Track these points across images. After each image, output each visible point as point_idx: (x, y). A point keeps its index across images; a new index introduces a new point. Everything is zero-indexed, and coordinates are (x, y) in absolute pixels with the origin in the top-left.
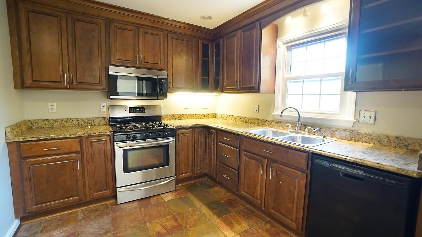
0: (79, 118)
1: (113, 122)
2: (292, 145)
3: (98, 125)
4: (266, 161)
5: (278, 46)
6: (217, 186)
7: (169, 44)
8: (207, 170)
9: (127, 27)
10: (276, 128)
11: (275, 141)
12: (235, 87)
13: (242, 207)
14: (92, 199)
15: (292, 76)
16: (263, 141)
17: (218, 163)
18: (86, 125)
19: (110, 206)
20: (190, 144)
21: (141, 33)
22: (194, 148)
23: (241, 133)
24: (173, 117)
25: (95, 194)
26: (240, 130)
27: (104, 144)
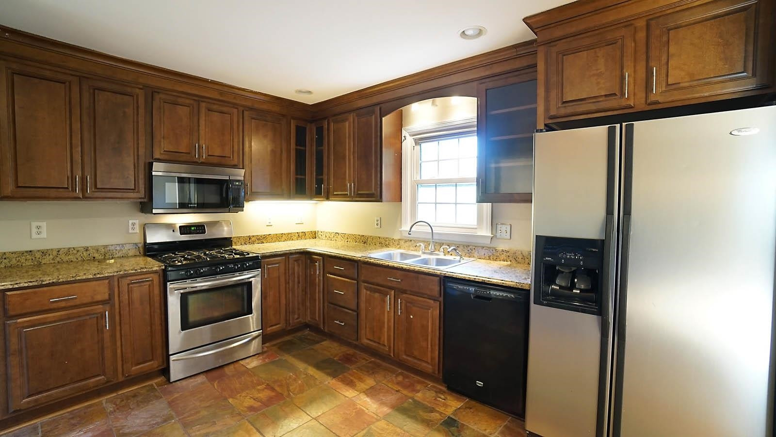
0: (91, 247)
1: (152, 251)
2: (422, 269)
3: (125, 257)
4: (393, 292)
5: (403, 138)
6: (325, 340)
7: (246, 126)
8: (309, 317)
9: (180, 100)
10: (405, 249)
11: (403, 266)
12: (347, 193)
13: (364, 362)
14: (128, 378)
15: (423, 178)
16: (388, 267)
17: (326, 304)
18: (103, 257)
19: (158, 387)
20: (282, 280)
21: (203, 111)
22: (288, 286)
23: (359, 258)
24: (250, 240)
25: (133, 368)
26: (357, 255)
27: (149, 285)
